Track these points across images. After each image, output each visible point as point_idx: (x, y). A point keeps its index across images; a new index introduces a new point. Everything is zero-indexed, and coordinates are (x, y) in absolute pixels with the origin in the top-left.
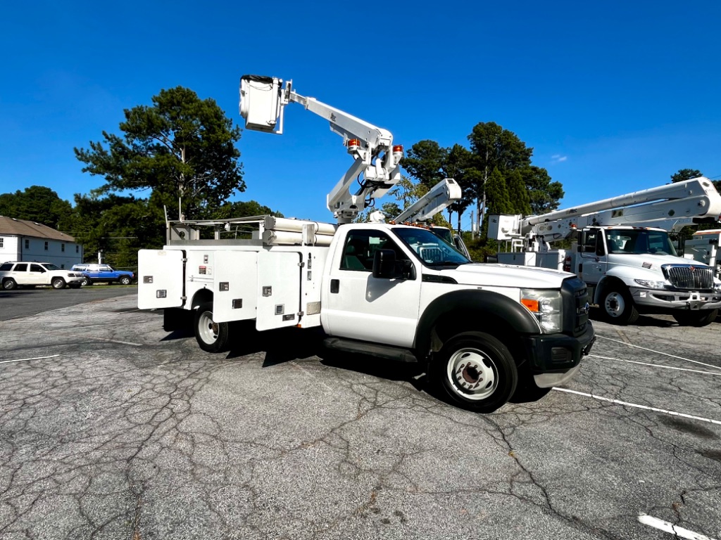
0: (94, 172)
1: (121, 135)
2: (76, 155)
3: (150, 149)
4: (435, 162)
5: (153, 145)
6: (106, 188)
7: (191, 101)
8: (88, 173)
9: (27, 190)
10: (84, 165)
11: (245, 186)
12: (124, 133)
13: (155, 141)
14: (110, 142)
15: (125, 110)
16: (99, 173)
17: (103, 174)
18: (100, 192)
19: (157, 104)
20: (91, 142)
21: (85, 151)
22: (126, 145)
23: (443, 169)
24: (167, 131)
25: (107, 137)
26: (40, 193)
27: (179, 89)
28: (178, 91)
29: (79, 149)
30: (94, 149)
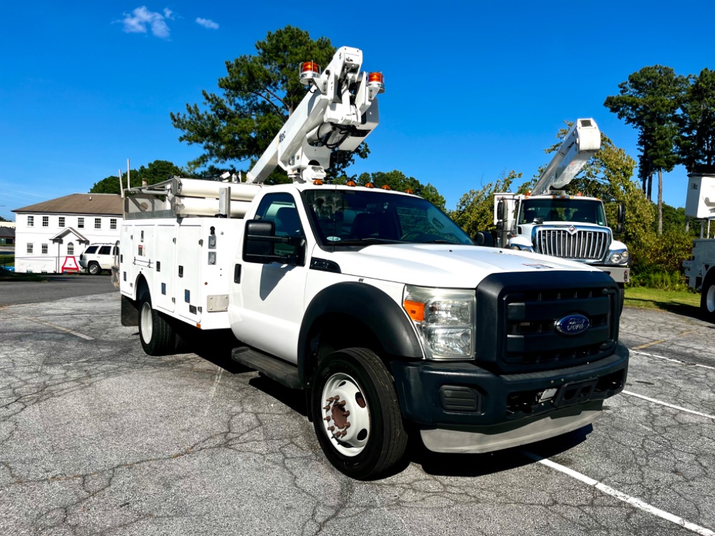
0: (190, 140)
1: (220, 94)
2: (172, 121)
3: (255, 109)
4: (668, 99)
5: (257, 103)
6: (203, 159)
7: (301, 44)
8: (185, 142)
9: (150, 165)
10: (181, 133)
11: (368, 150)
12: (223, 91)
13: (260, 100)
14: (210, 104)
15: (227, 63)
16: (197, 141)
17: (201, 142)
18: (197, 163)
19: (261, 51)
20: (187, 105)
21: (181, 117)
22: (228, 106)
23: (684, 109)
24: (275, 84)
25: (207, 98)
26: (163, 169)
27: (288, 29)
28: (286, 33)
29: (175, 114)
30: (191, 113)
